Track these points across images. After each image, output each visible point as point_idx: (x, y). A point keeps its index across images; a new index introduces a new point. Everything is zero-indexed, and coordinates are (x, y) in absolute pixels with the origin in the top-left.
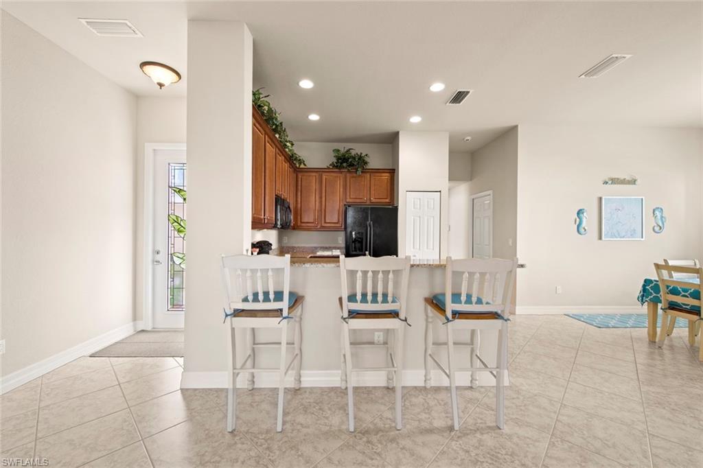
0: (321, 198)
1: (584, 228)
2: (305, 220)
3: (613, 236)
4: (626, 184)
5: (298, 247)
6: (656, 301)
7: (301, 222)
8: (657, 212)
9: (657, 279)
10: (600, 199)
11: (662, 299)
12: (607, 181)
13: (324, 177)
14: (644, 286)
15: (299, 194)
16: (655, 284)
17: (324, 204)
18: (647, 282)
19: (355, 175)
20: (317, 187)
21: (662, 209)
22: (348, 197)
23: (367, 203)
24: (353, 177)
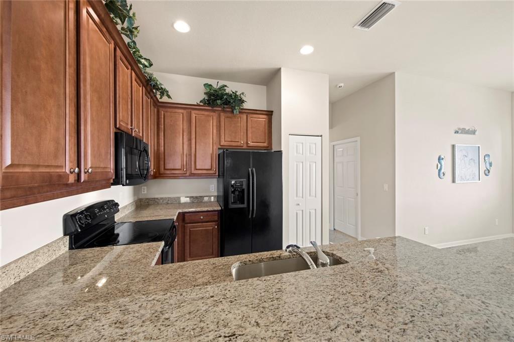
0: (190, 140)
1: (443, 173)
2: (169, 166)
3: (462, 179)
4: (469, 134)
5: (162, 198)
7: (165, 169)
8: (486, 158)
10: (453, 146)
12: (458, 130)
13: (193, 116)
15: (162, 134)
17: (193, 146)
19: (230, 115)
20: (185, 127)
21: (489, 155)
22: (223, 140)
23: (243, 148)
24: (228, 117)
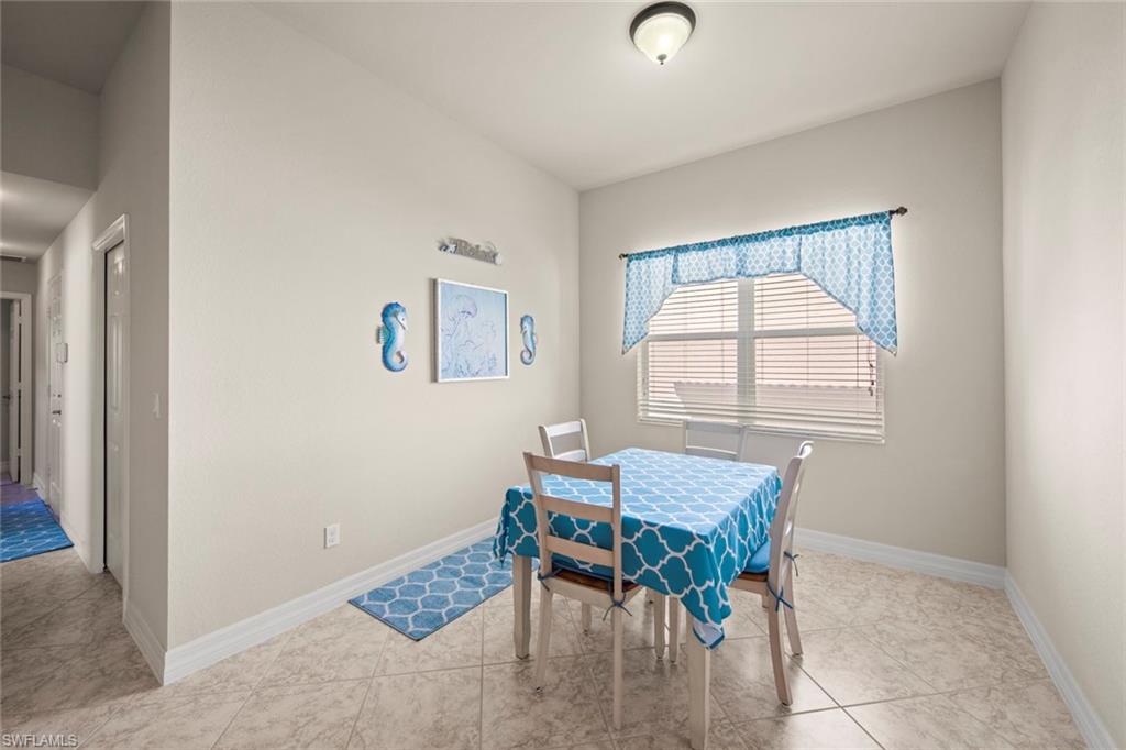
1: (399, 354)
3: (459, 372)
4: (479, 258)
6: (528, 551)
8: (525, 324)
9: (530, 492)
10: (434, 283)
11: (540, 544)
12: (447, 242)
14: (507, 510)
16: (527, 504)
18: (513, 497)
21: (532, 320)
